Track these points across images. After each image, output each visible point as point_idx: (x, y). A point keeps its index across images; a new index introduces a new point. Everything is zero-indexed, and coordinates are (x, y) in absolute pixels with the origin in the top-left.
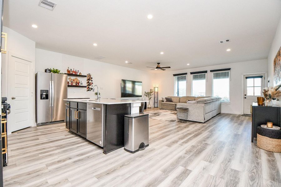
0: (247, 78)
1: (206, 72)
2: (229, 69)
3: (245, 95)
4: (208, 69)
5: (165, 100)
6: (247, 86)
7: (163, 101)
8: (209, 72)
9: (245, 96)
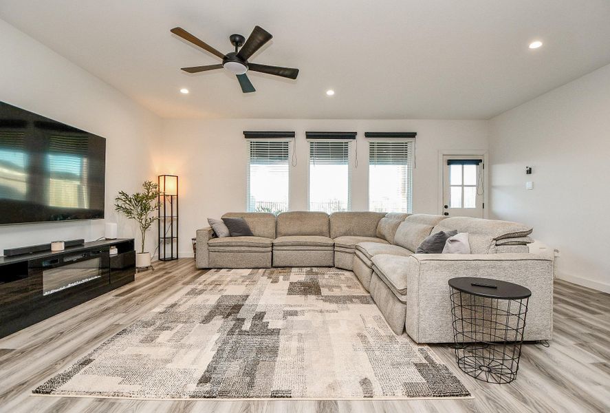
0: (450, 162)
1: (352, 136)
2: (413, 135)
3: (446, 207)
4: (360, 127)
5: (223, 230)
6: (452, 184)
7: (215, 235)
8: (360, 137)
9: (446, 210)
